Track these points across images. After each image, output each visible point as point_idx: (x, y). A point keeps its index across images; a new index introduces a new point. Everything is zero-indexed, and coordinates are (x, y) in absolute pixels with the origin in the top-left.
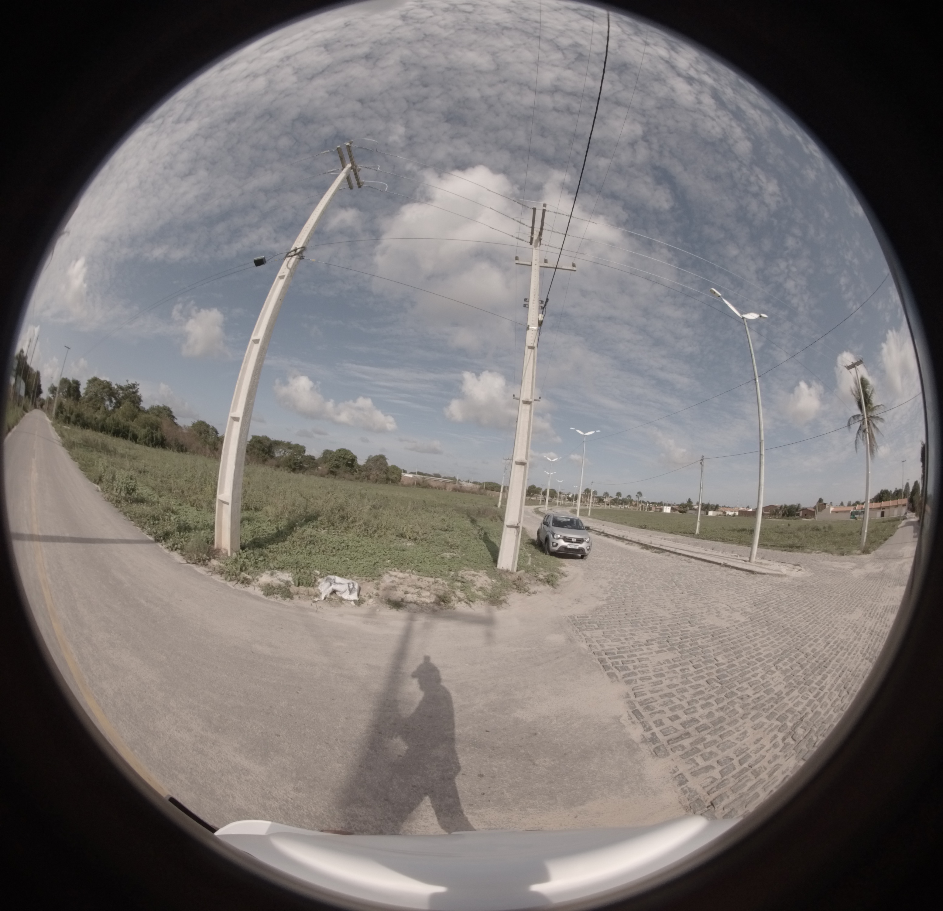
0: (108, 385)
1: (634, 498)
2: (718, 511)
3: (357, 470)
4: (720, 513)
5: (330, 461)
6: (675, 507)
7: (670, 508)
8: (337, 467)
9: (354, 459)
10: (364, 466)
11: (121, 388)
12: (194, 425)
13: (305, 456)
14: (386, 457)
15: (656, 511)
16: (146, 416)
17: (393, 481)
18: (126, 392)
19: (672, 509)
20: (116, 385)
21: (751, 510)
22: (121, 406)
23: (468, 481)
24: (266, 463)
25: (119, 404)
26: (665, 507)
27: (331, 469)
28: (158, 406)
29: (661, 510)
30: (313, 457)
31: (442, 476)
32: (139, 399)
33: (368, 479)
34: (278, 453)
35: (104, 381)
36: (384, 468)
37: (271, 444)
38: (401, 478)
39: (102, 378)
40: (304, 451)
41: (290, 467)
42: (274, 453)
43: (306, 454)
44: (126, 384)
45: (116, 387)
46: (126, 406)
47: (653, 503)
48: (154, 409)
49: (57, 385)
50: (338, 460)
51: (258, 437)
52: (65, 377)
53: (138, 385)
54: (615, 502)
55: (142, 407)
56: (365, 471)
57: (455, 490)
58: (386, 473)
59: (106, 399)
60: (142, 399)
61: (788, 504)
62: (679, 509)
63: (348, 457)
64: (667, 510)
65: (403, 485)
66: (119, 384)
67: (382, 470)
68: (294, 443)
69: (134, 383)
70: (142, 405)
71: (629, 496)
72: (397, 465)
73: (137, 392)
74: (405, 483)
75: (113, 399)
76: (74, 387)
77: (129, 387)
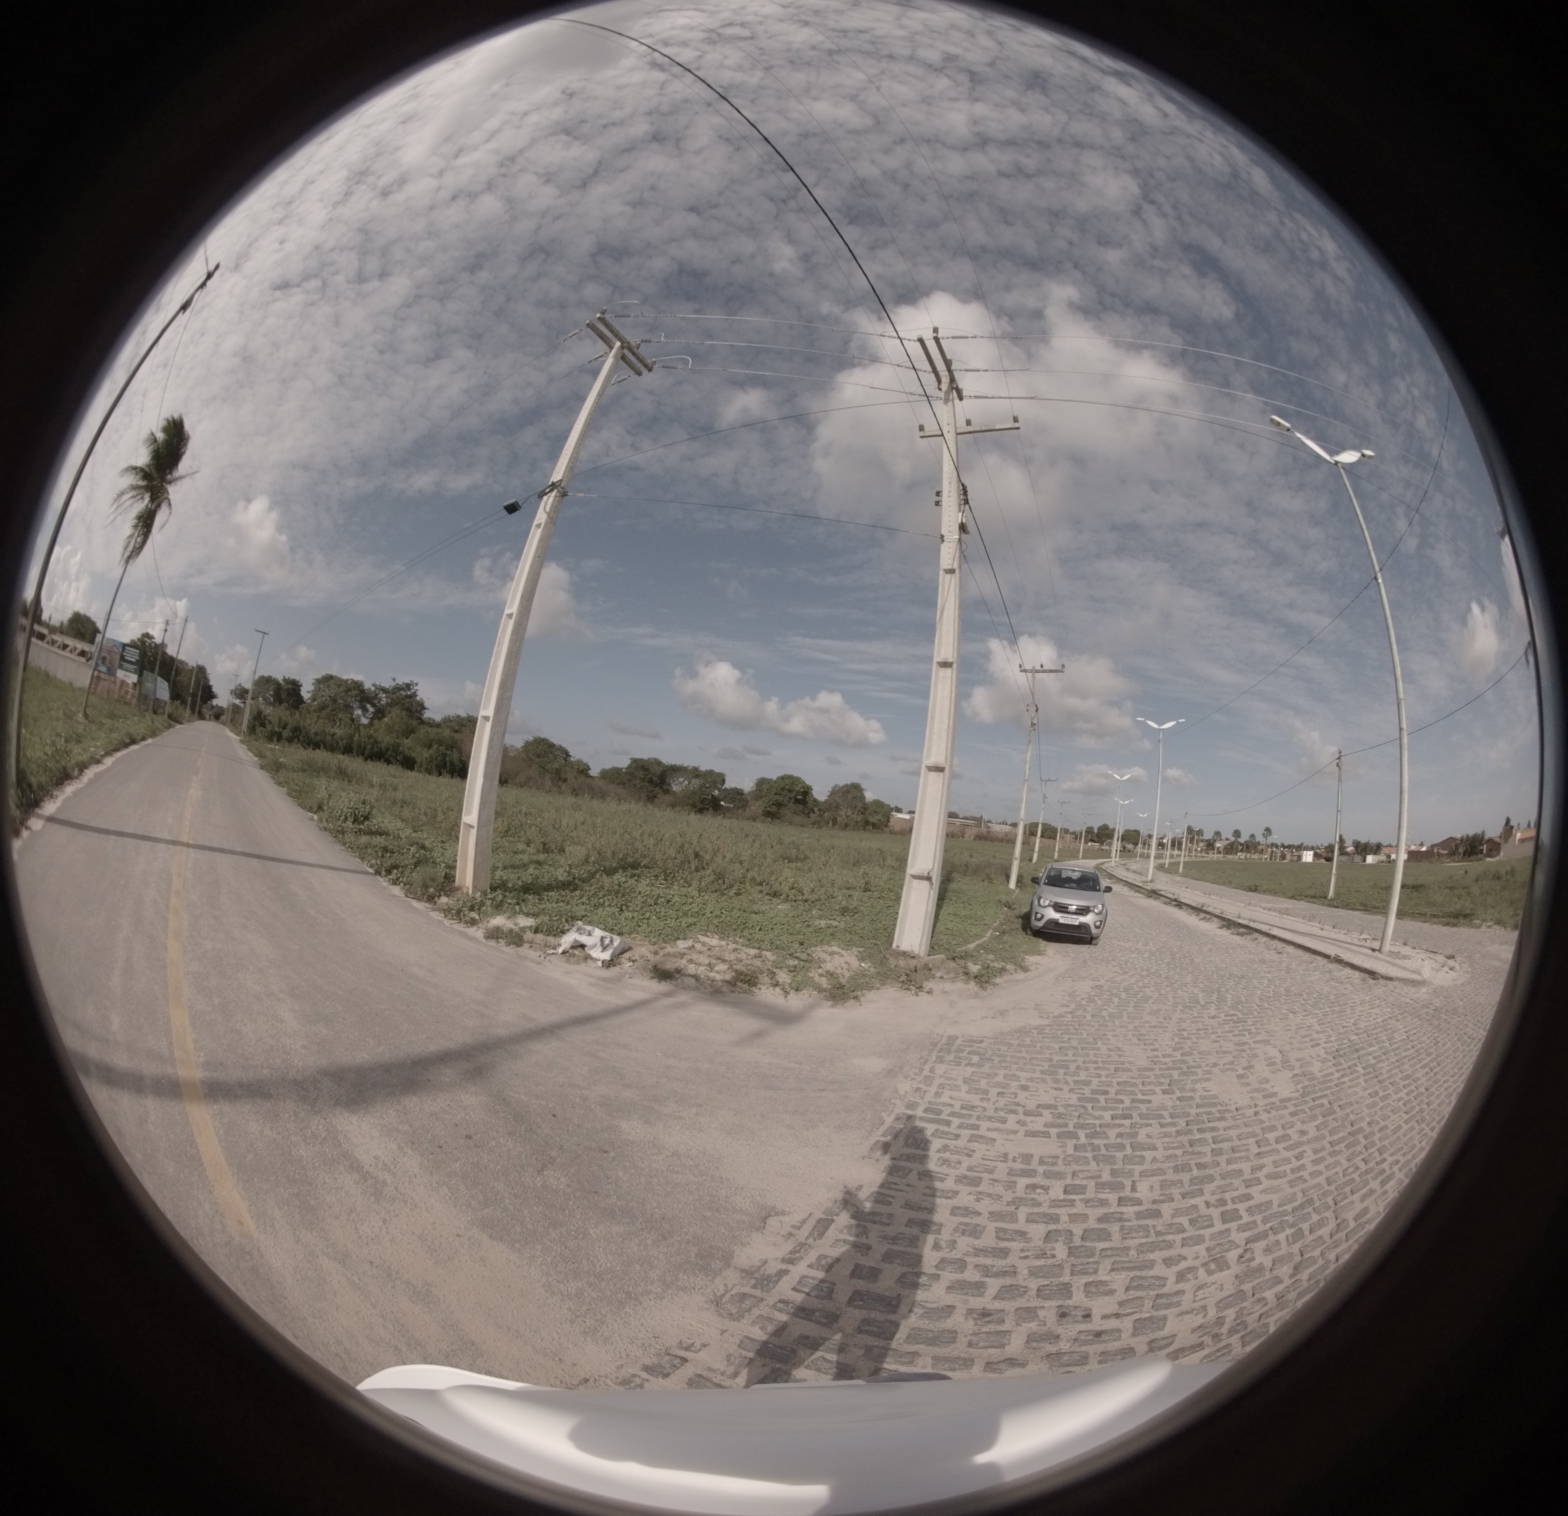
0: (358, 686)
1: (1259, 838)
2: (1379, 854)
3: (816, 809)
4: (1382, 857)
5: (766, 796)
6: (1321, 851)
7: (1311, 853)
8: (779, 805)
9: (807, 791)
10: (826, 802)
11: (384, 690)
12: (527, 744)
13: (726, 790)
14: (863, 786)
15: (1291, 861)
16: (435, 730)
17: (874, 825)
18: (394, 696)
19: (1316, 855)
20: (374, 685)
21: (1424, 849)
22: (384, 716)
23: (1005, 823)
24: (656, 800)
25: (380, 713)
26: (1305, 852)
27: (769, 809)
28: (458, 716)
29: (1300, 857)
30: (742, 790)
31: (961, 816)
32: (422, 707)
33: (835, 822)
34: (678, 786)
35: (348, 680)
36: (860, 805)
37: (665, 771)
38: (888, 821)
39: (345, 677)
40: (723, 781)
41: (693, 806)
42: (669, 785)
43: (729, 784)
44: (393, 684)
45: (373, 689)
46: (395, 715)
47: (1289, 847)
48: (450, 721)
49: (248, 686)
50: (780, 794)
51: (642, 760)
52: (266, 674)
53: (417, 684)
54: (1231, 848)
55: (430, 719)
56: (828, 811)
57: (979, 837)
58: (863, 813)
59: (355, 706)
60: (426, 705)
61: (1471, 833)
62: (1324, 855)
63: (797, 789)
64: (1308, 857)
65: (893, 832)
66: (378, 683)
67: (855, 807)
68: (703, 768)
69: (408, 681)
70: (427, 715)
71: (1252, 836)
72: (882, 800)
73: (414, 695)
74: (897, 828)
75: (369, 706)
76: (288, 690)
77: (398, 688)
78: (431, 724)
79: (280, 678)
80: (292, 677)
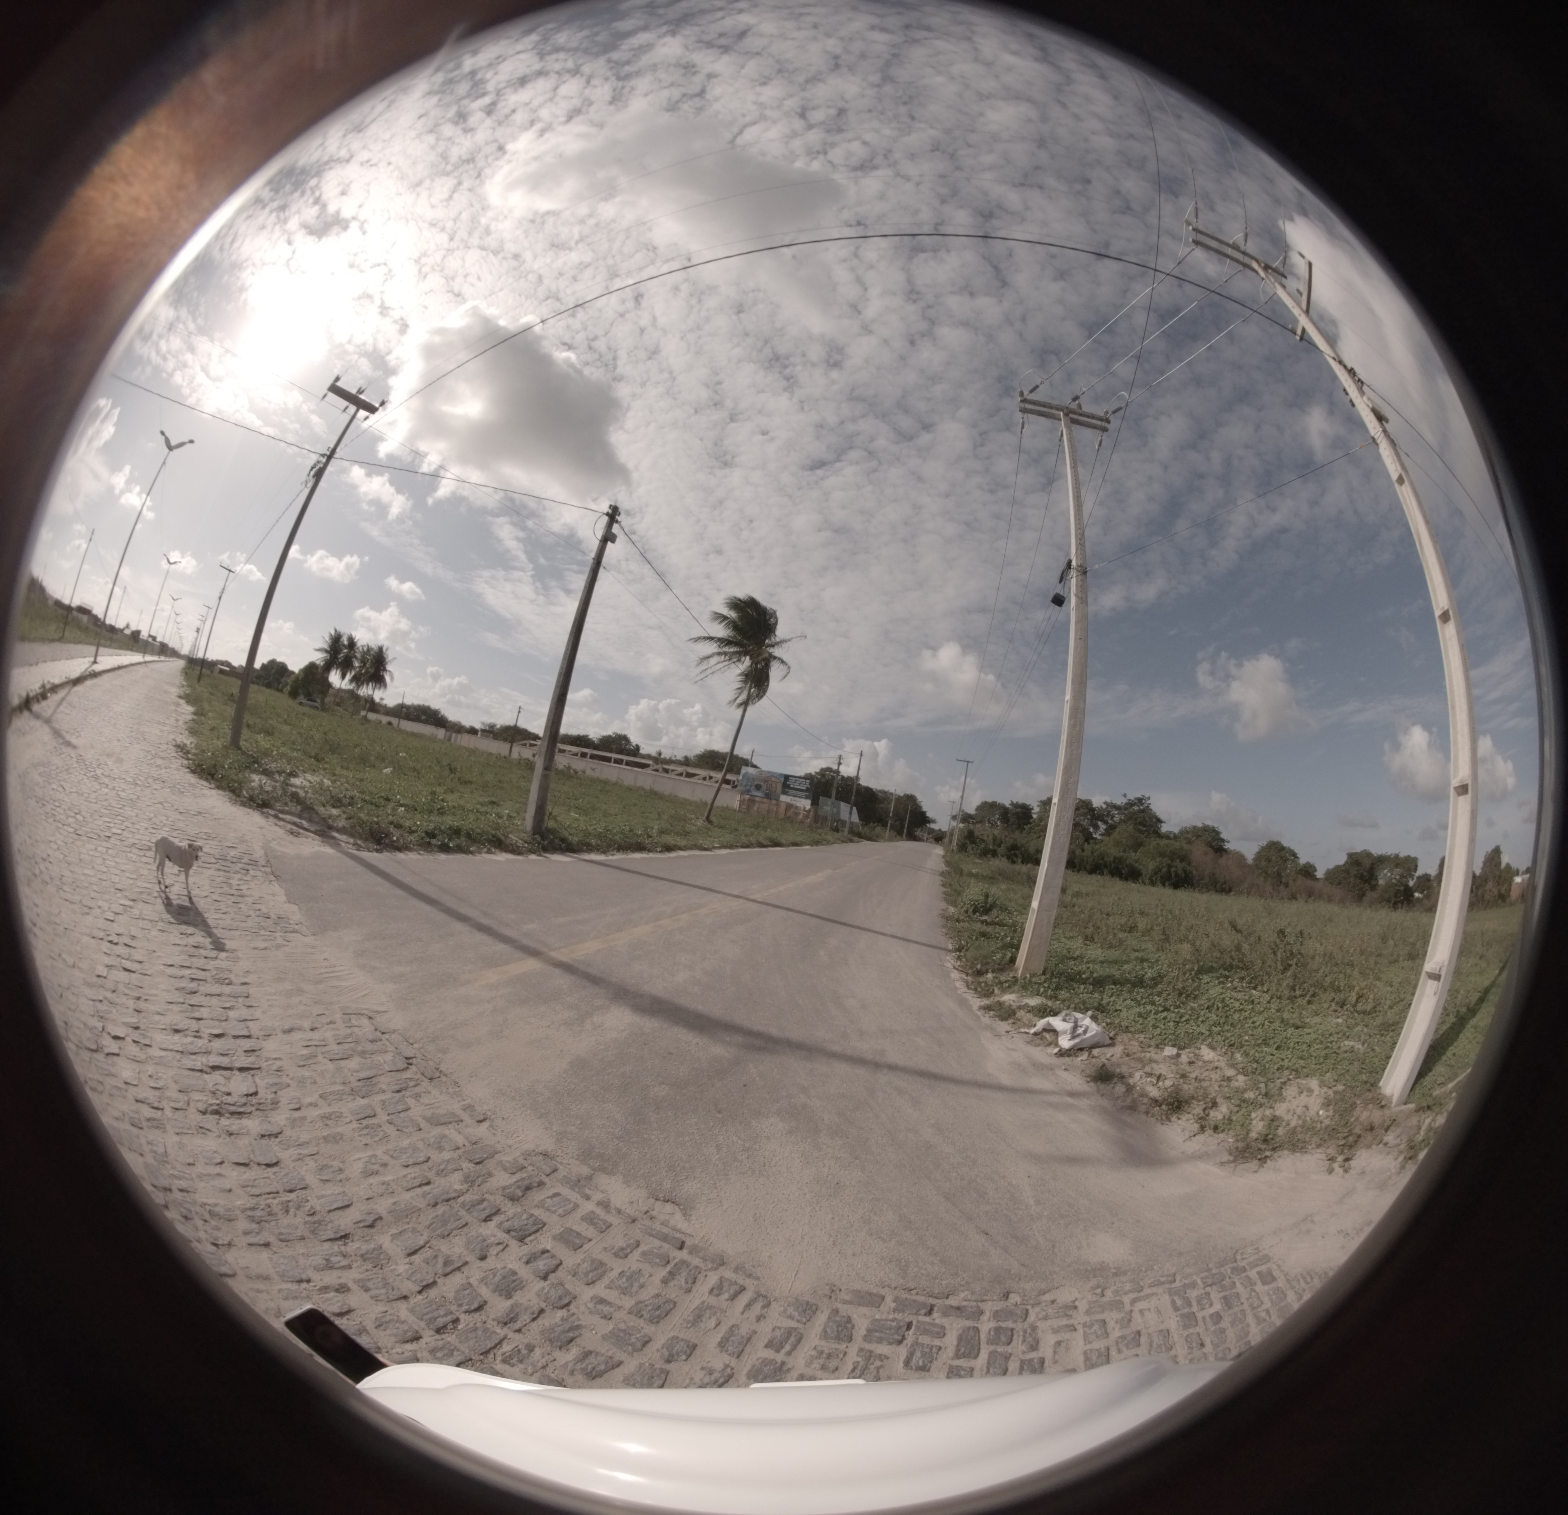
11: (1116, 807)
16: (1170, 842)
18: (1127, 812)
22: (1116, 832)
24: (1364, 899)
28: (1195, 827)
30: (1430, 875)
32: (1157, 820)
34: (1383, 878)
37: (1373, 864)
40: (1416, 867)
42: (1376, 879)
43: (1420, 872)
44: (1125, 801)
45: (1104, 806)
48: (1187, 832)
51: (1356, 853)
53: (1149, 798)
55: (1166, 831)
60: (1163, 818)
66: (1109, 801)
67: (1495, 877)
69: (1139, 795)
70: (1164, 829)
75: (1100, 823)
76: (1017, 814)
77: (1131, 804)
78: (1167, 836)
79: (1007, 804)
80: (1021, 801)
